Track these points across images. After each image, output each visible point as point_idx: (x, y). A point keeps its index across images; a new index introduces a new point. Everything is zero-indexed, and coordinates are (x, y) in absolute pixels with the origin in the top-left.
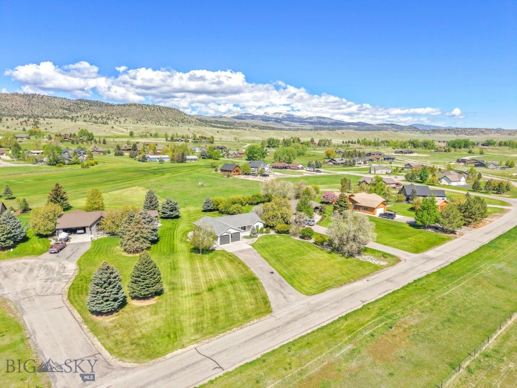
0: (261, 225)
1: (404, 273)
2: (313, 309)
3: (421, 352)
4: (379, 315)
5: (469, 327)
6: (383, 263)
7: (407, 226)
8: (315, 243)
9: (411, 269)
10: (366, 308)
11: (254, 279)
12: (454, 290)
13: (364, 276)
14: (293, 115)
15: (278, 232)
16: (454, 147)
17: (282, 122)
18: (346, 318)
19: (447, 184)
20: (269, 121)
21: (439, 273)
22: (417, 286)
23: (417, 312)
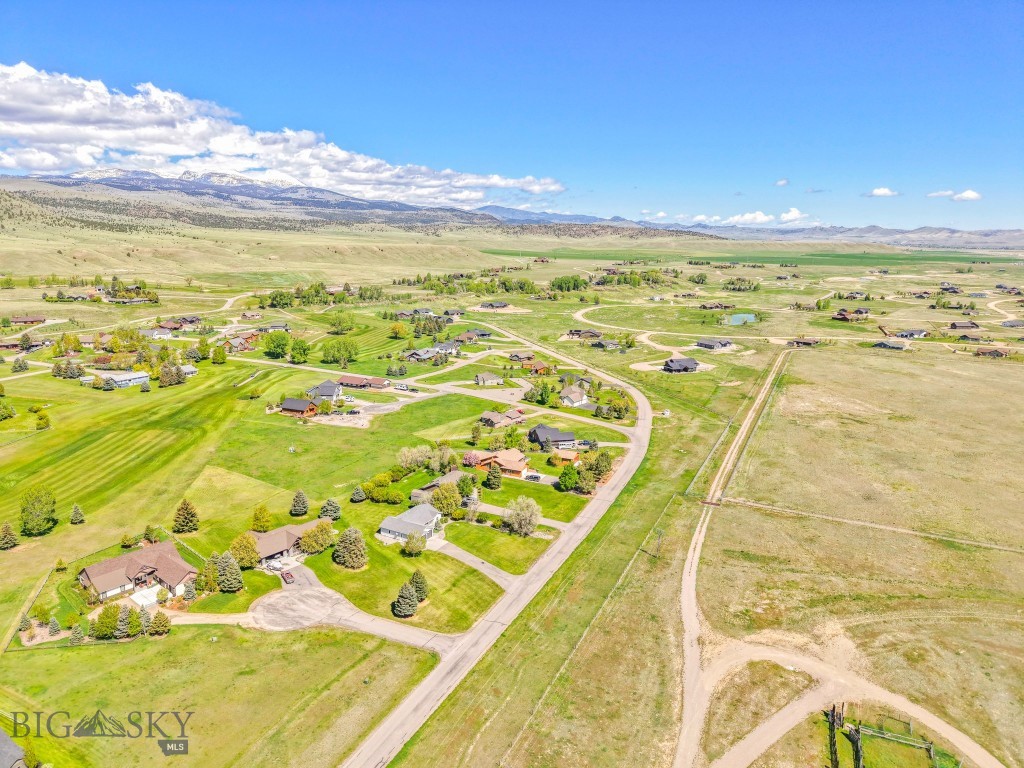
0: (439, 516)
1: (567, 543)
2: (528, 583)
3: (590, 594)
4: (563, 579)
5: (609, 575)
6: (551, 537)
7: (552, 489)
8: (493, 526)
9: (571, 539)
10: (555, 576)
11: (475, 571)
12: (598, 552)
13: (543, 551)
14: (252, 181)
15: (455, 519)
16: (560, 288)
17: (233, 197)
18: (547, 584)
19: (570, 405)
20: (202, 194)
21: (588, 539)
22: (578, 554)
23: (582, 572)
